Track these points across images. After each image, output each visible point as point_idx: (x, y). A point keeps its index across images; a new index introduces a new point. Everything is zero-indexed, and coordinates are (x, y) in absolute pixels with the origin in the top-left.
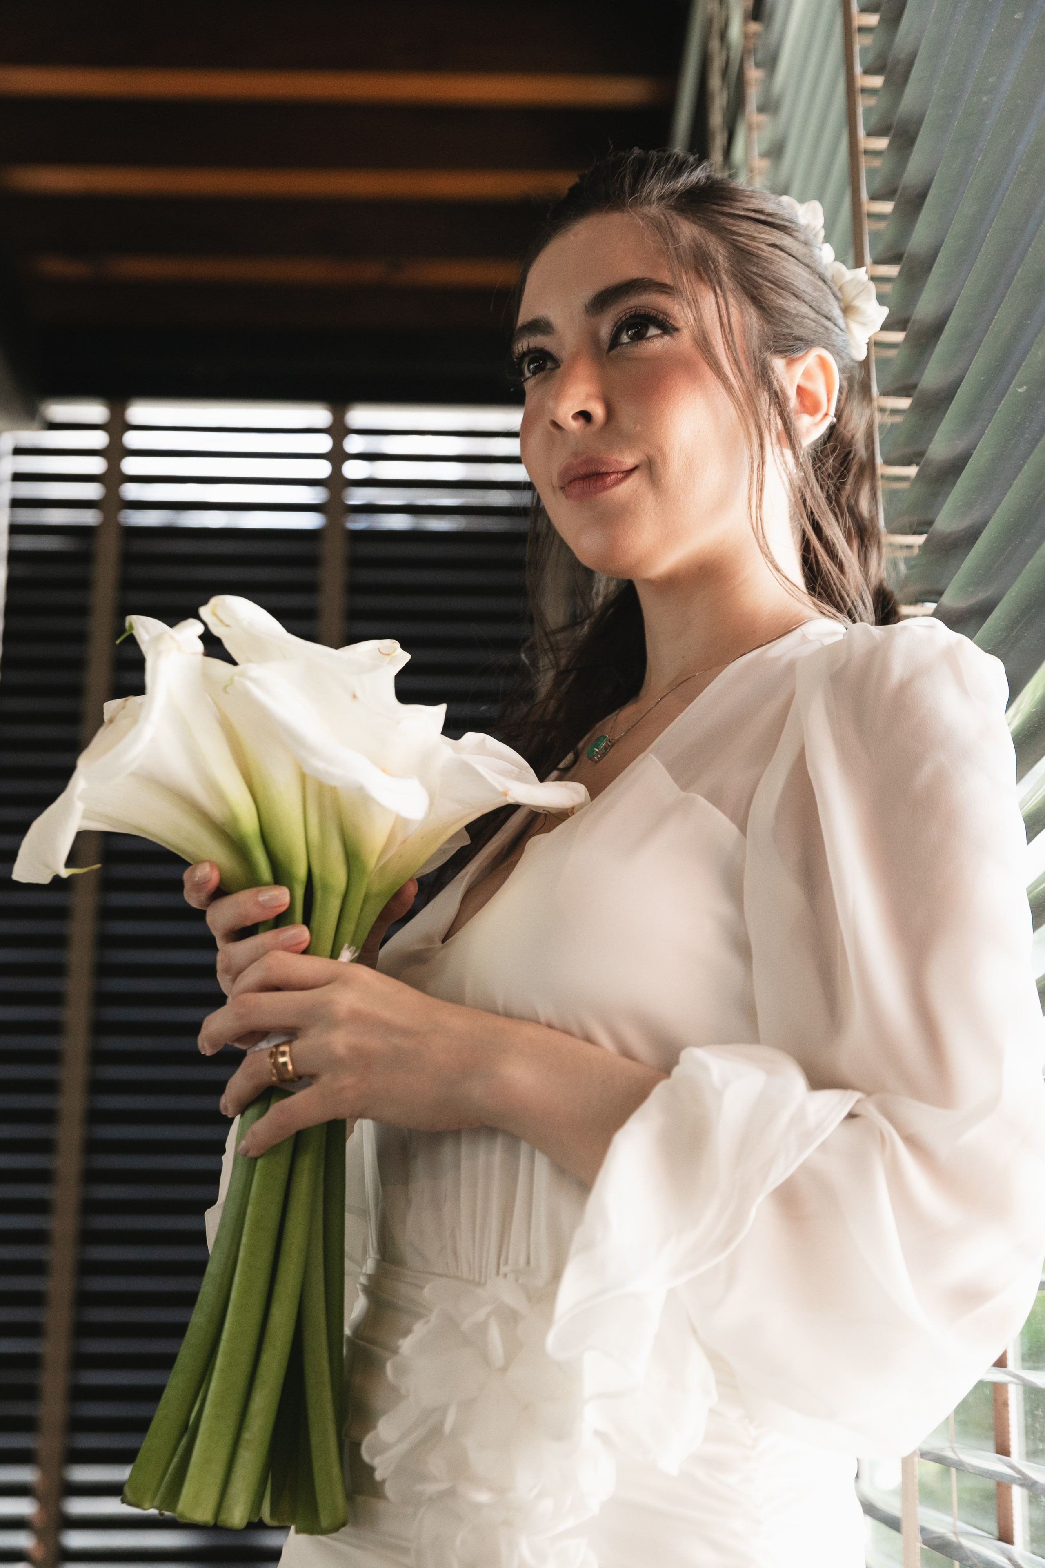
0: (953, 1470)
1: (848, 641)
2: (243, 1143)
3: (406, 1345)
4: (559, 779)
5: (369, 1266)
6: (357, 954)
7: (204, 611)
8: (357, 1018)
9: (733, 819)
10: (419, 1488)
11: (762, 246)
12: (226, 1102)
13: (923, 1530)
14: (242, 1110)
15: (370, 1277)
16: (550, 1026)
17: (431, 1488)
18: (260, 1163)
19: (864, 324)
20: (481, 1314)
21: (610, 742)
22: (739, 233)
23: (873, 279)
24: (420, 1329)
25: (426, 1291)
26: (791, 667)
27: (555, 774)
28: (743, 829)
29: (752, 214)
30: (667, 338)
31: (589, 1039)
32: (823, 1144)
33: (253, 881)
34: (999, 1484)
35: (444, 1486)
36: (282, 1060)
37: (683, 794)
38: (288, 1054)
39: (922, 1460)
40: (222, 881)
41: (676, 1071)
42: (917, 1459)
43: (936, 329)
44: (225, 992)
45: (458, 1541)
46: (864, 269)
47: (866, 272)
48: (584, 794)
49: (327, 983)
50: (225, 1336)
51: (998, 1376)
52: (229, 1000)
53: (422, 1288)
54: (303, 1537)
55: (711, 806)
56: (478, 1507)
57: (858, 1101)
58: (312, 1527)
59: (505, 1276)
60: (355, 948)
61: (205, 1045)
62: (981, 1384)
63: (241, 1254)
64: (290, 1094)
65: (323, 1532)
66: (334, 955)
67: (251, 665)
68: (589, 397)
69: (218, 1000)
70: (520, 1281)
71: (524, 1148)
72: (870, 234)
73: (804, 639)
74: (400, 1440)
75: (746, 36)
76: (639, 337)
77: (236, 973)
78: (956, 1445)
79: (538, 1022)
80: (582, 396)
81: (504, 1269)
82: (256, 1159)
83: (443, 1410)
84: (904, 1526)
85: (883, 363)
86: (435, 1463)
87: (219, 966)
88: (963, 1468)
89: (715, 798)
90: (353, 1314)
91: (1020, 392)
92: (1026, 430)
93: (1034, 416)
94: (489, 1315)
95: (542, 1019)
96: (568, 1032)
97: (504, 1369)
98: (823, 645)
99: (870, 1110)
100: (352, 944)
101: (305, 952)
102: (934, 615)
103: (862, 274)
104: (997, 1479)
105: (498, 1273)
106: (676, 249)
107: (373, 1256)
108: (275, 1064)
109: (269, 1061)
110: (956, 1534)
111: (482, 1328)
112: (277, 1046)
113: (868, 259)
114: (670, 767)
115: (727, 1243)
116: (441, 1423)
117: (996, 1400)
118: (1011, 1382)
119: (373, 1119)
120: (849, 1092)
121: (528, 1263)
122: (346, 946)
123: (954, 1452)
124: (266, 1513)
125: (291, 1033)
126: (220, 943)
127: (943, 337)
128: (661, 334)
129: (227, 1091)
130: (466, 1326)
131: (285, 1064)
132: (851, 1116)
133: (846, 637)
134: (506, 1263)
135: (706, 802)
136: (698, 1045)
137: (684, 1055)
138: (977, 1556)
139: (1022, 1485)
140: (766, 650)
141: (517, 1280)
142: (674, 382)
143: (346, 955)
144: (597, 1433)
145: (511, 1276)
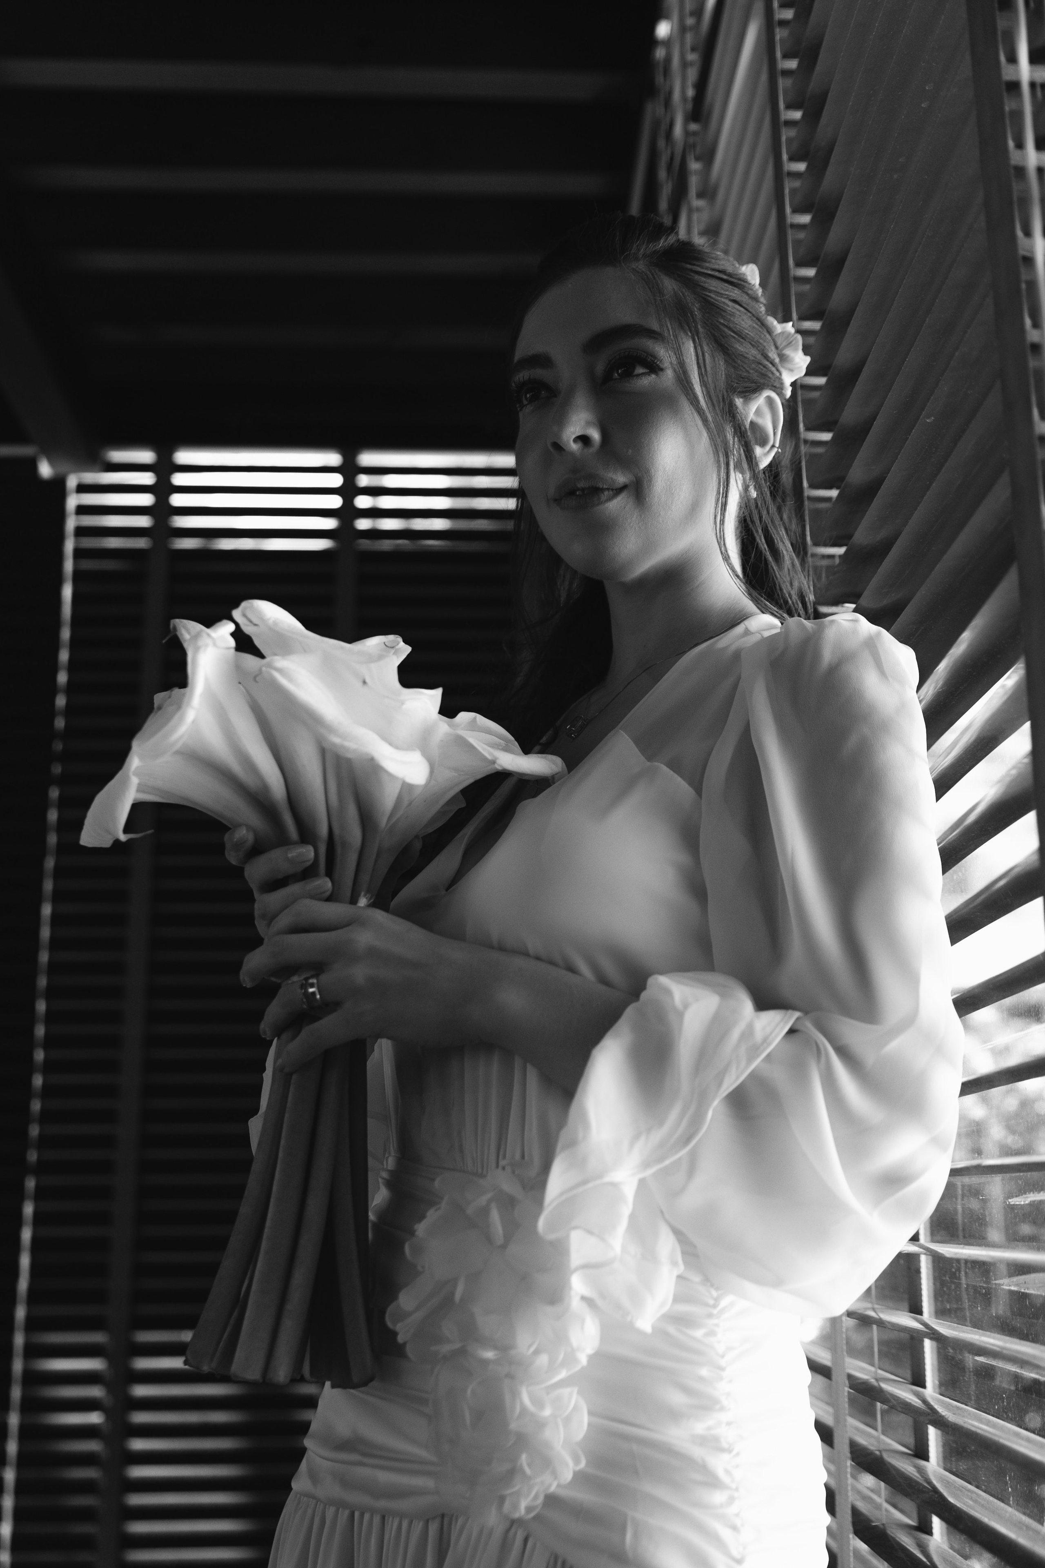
0: (875, 1327)
1: (784, 635)
2: (280, 1061)
3: (421, 1228)
4: (541, 752)
5: (390, 1163)
6: (372, 901)
7: (236, 614)
8: (373, 954)
9: (690, 783)
10: (434, 1348)
11: (727, 301)
12: (265, 1027)
13: (850, 1377)
14: (279, 1031)
15: (391, 1172)
16: (538, 958)
17: (445, 1348)
18: (294, 1077)
19: (791, 370)
20: (483, 1200)
21: (585, 721)
22: (709, 289)
23: (798, 331)
24: (432, 1215)
25: (437, 1183)
26: (737, 656)
27: (537, 748)
28: (699, 790)
29: (717, 274)
30: (653, 376)
31: (571, 969)
32: (768, 1056)
33: (283, 840)
34: (912, 1338)
35: (457, 1346)
36: (311, 990)
37: (648, 764)
38: (316, 985)
39: (848, 1319)
40: (257, 841)
41: (644, 995)
42: (844, 1318)
43: (854, 373)
44: (262, 935)
45: (469, 1392)
46: (791, 324)
47: (793, 326)
48: (561, 766)
49: (348, 924)
50: (268, 1223)
51: (913, 1249)
52: (266, 941)
53: (434, 1180)
54: (337, 1391)
55: (672, 772)
56: (485, 1363)
57: (798, 1019)
58: (344, 1382)
59: (504, 1168)
60: (370, 895)
61: (246, 980)
62: (900, 1255)
63: (281, 1155)
64: (319, 1019)
65: (355, 1387)
66: (354, 901)
67: (276, 658)
68: (588, 424)
69: (257, 942)
70: (516, 1173)
71: (518, 1062)
72: (796, 294)
73: (747, 632)
74: (418, 1308)
75: (687, 133)
76: (629, 374)
77: (271, 918)
78: (876, 1306)
79: (527, 955)
80: (583, 423)
81: (502, 1163)
82: (290, 1075)
83: (454, 1281)
84: (834, 1375)
85: (807, 403)
86: (448, 1328)
87: (257, 913)
88: (884, 1326)
89: (675, 766)
90: (374, 1201)
91: (929, 423)
92: (933, 455)
93: (939, 443)
94: (489, 1201)
95: (531, 951)
96: (552, 963)
97: (504, 1247)
98: (763, 637)
99: (809, 1026)
100: (368, 892)
101: (329, 899)
102: (855, 611)
103: (789, 327)
104: (911, 1333)
105: (497, 1166)
106: (661, 301)
107: (393, 1154)
108: (306, 994)
109: (300, 992)
110: (877, 1380)
111: (485, 1212)
112: (307, 979)
113: (795, 316)
114: (637, 742)
115: (688, 1140)
116: (453, 1294)
117: (909, 1268)
118: (921, 1253)
119: (389, 1038)
120: (790, 1012)
121: (523, 1157)
122: (363, 893)
123: (875, 1312)
124: (306, 1370)
125: (318, 968)
126: (256, 895)
127: (860, 379)
128: (649, 372)
129: (265, 1017)
130: (470, 1211)
131: (313, 993)
132: (792, 1031)
133: (783, 630)
134: (504, 1157)
135: (668, 770)
136: (662, 973)
137: (651, 981)
138: (896, 1399)
139: (931, 1339)
140: (717, 641)
141: (513, 1172)
142: (660, 414)
143: (363, 902)
144: (583, 1298)
145: (508, 1169)
